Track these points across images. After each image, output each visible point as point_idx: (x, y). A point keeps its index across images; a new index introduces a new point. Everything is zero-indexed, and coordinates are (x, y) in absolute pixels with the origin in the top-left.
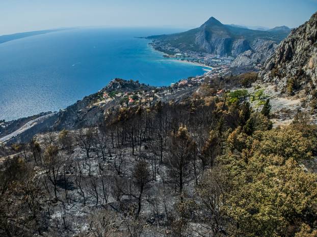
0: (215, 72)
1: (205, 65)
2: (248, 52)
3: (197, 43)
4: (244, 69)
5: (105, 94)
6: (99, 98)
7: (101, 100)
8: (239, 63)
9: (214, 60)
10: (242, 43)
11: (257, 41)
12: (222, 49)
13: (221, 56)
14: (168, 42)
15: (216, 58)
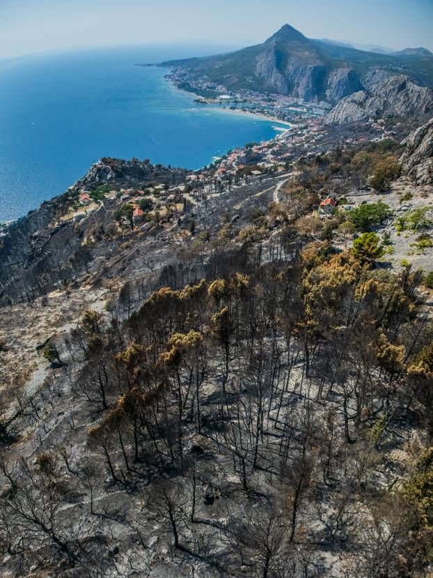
0: (296, 134)
1: (276, 120)
2: (359, 95)
3: (260, 74)
4: (352, 129)
5: (84, 196)
6: (72, 203)
7: (76, 209)
8: (341, 117)
9: (294, 109)
10: (347, 76)
11: (374, 74)
12: (307, 86)
13: (307, 100)
14: (202, 72)
15: (297, 103)
